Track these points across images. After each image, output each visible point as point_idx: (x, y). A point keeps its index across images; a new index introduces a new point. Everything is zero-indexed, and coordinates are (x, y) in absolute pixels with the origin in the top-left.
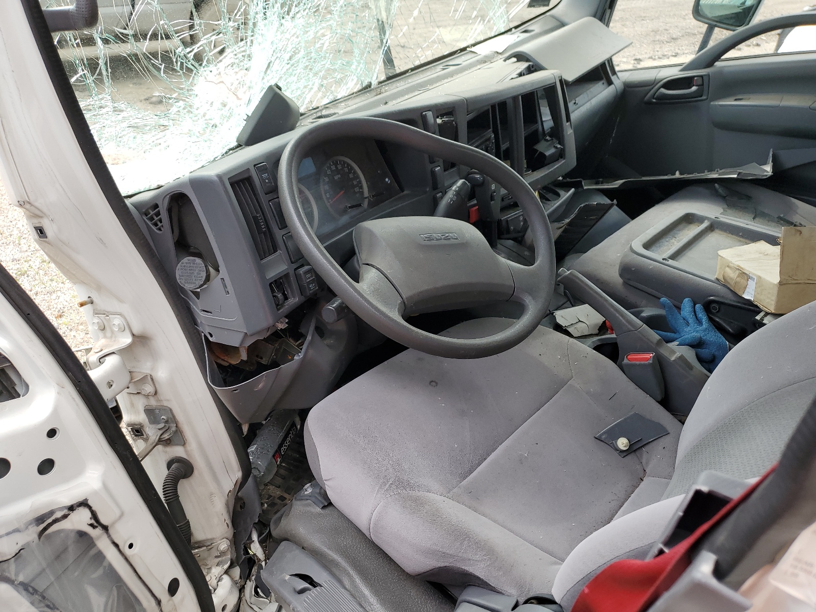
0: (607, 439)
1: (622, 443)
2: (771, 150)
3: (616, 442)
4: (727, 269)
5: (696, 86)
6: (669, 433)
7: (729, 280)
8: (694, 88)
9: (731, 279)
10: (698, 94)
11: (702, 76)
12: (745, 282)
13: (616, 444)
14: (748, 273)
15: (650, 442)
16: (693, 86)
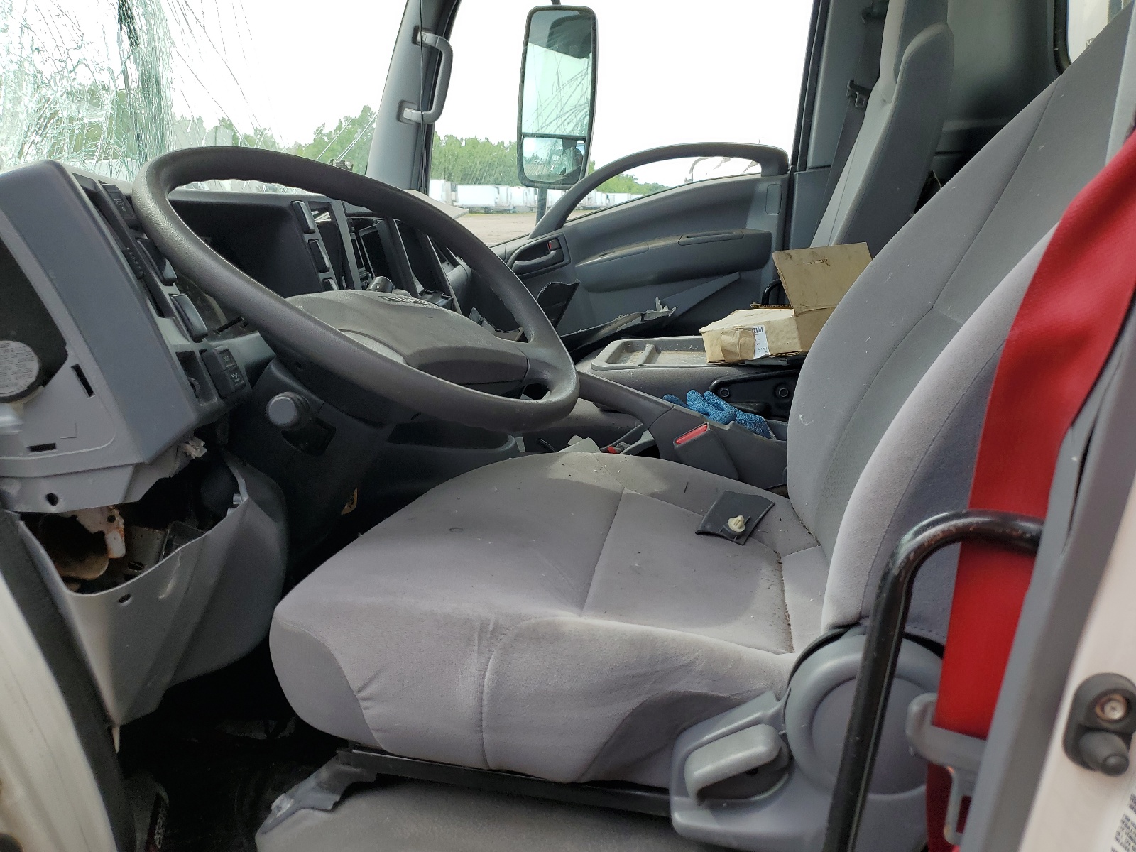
0: (712, 531)
1: (735, 524)
2: (657, 299)
3: (728, 526)
4: (724, 337)
5: (554, 249)
6: (774, 505)
7: (731, 349)
8: (553, 252)
9: (734, 345)
10: (559, 259)
11: (556, 238)
12: (752, 339)
13: (729, 529)
14: (750, 326)
15: (762, 518)
16: (551, 250)
